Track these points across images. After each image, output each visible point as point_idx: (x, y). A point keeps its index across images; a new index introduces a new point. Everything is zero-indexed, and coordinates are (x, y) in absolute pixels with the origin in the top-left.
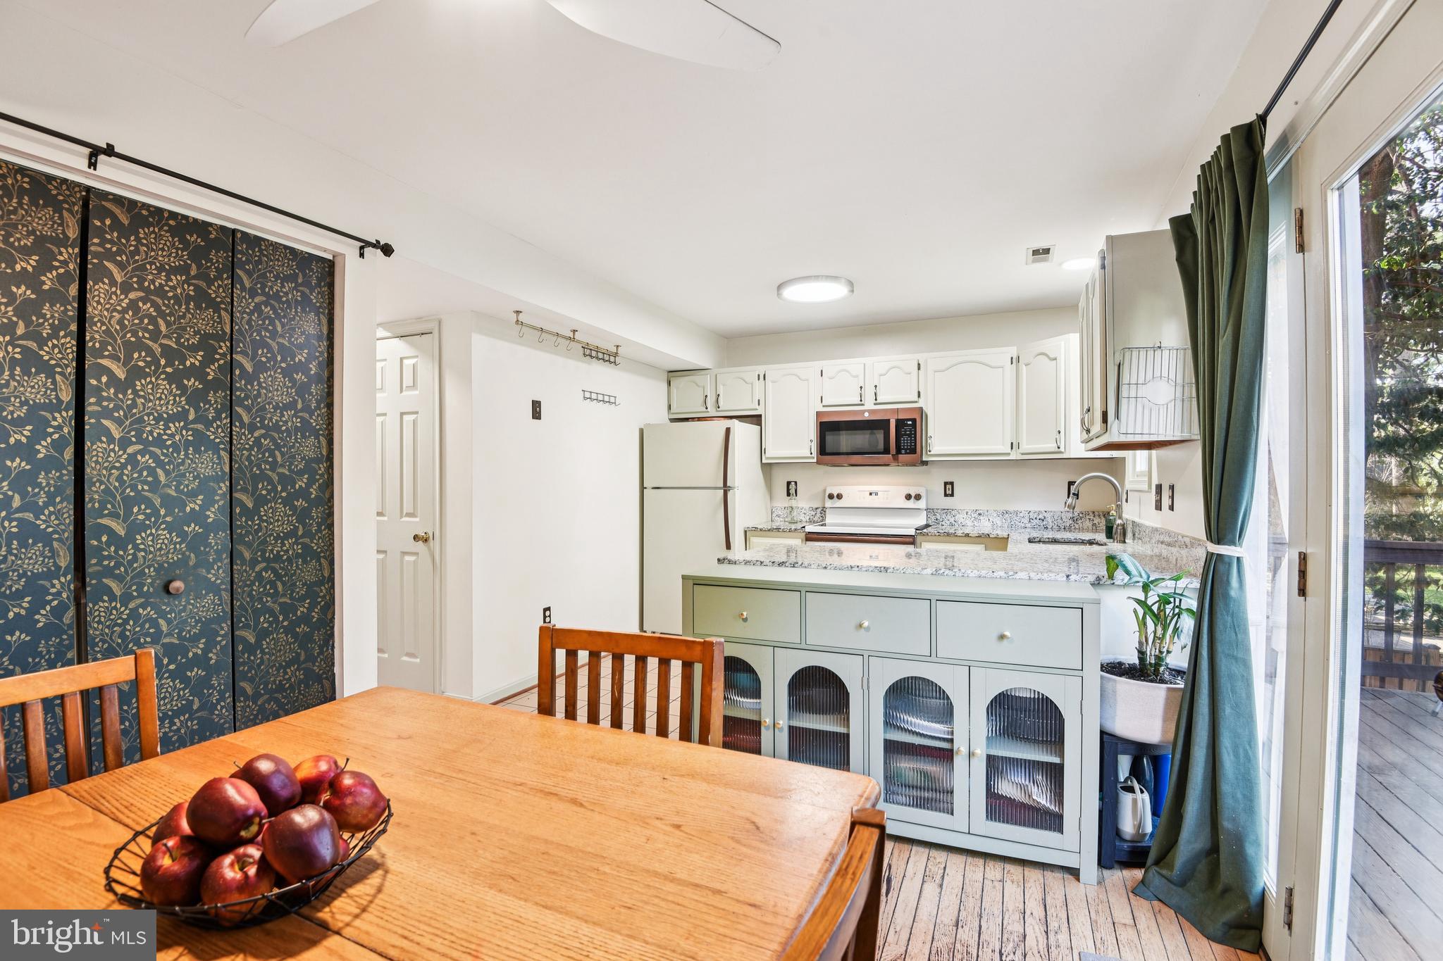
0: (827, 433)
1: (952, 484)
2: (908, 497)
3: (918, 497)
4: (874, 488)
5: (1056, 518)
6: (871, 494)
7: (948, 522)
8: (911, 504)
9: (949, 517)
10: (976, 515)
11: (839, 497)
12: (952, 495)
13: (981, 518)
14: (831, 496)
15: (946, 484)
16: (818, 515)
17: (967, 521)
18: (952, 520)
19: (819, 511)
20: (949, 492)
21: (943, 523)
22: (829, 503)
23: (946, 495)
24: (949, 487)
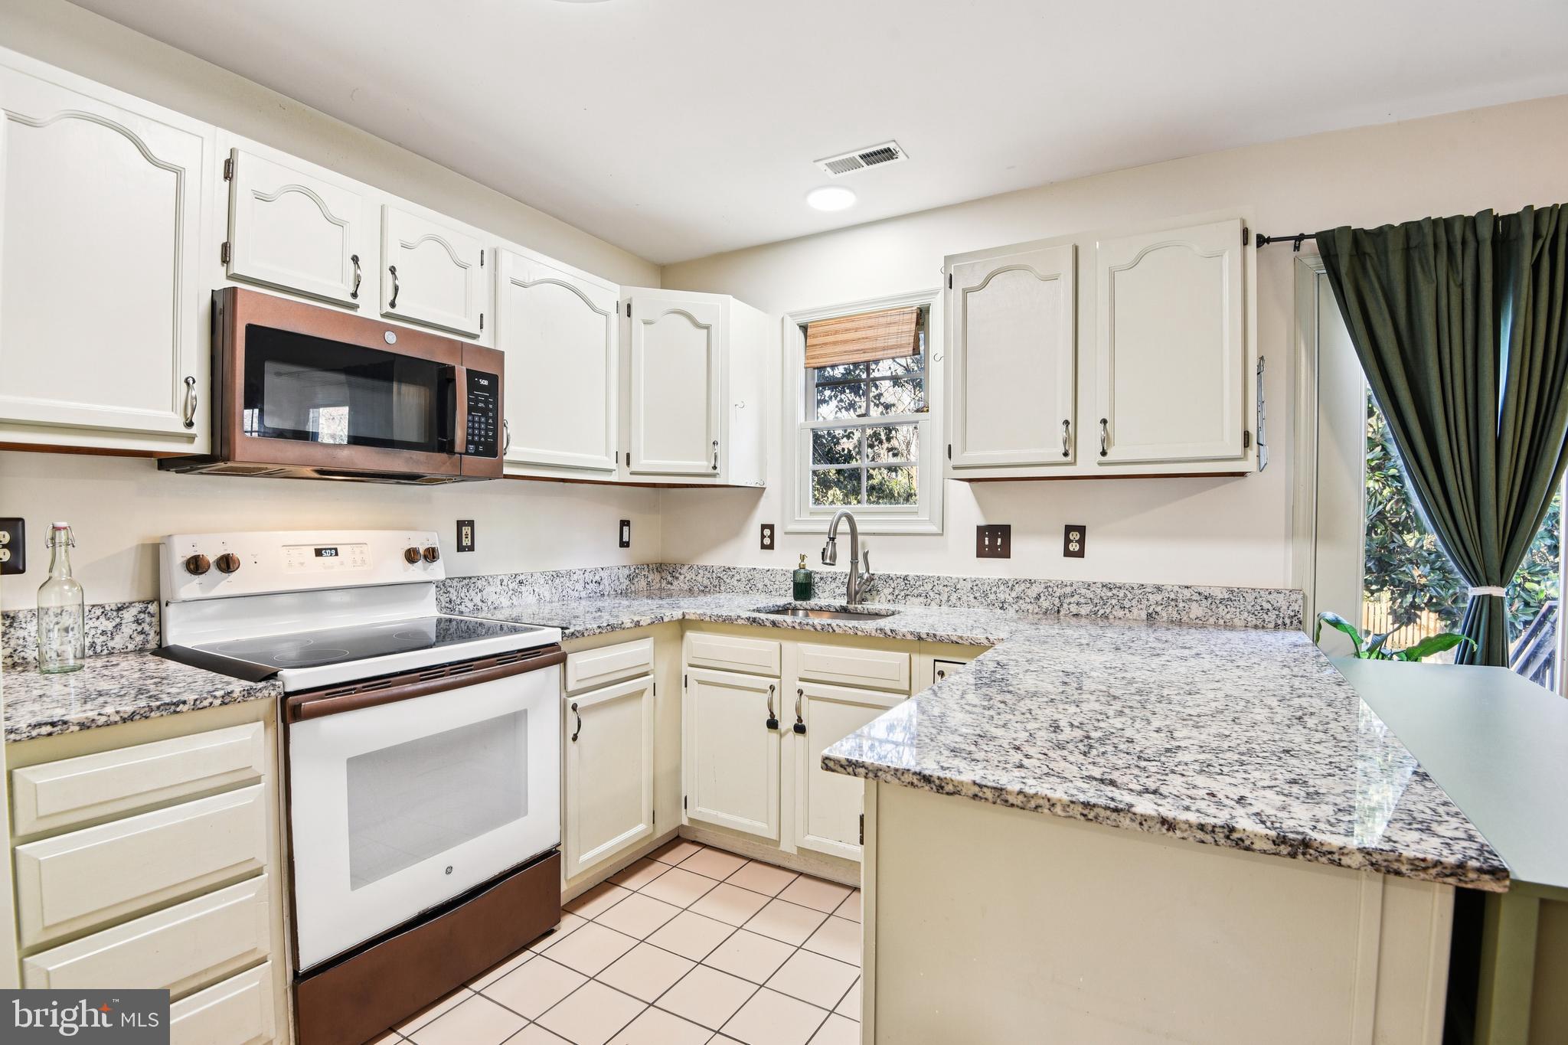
0: (269, 367)
1: (471, 523)
2: (411, 556)
3: (431, 555)
4: (325, 539)
5: (613, 579)
6: (319, 553)
7: (470, 605)
8: (419, 572)
9: (472, 593)
10: (514, 585)
11: (227, 564)
12: (471, 548)
13: (523, 589)
14: (195, 565)
15: (460, 524)
16: (128, 629)
17: (502, 599)
18: (477, 599)
19: (129, 615)
20: (466, 542)
21: (463, 608)
22: (189, 587)
23: (460, 548)
24: (466, 530)
